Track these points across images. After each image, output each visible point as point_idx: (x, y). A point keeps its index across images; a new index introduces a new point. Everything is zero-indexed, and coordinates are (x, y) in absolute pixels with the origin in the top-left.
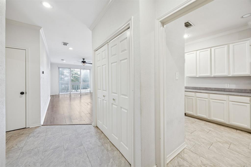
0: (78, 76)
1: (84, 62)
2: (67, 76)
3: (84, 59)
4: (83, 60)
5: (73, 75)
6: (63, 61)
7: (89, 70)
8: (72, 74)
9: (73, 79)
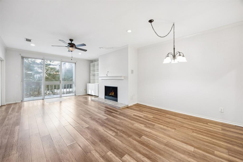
0: (55, 73)
1: (72, 45)
2: (39, 73)
3: (71, 40)
4: (70, 42)
5: (48, 72)
6: (29, 42)
7: (74, 64)
8: (46, 69)
9: (48, 76)
